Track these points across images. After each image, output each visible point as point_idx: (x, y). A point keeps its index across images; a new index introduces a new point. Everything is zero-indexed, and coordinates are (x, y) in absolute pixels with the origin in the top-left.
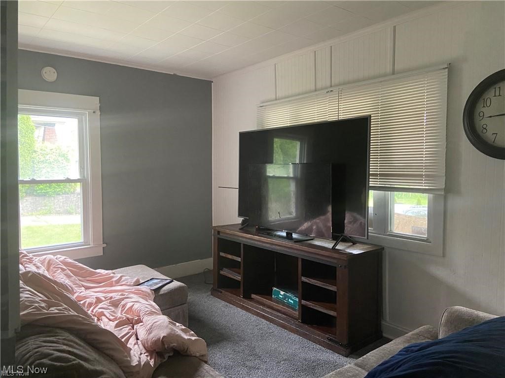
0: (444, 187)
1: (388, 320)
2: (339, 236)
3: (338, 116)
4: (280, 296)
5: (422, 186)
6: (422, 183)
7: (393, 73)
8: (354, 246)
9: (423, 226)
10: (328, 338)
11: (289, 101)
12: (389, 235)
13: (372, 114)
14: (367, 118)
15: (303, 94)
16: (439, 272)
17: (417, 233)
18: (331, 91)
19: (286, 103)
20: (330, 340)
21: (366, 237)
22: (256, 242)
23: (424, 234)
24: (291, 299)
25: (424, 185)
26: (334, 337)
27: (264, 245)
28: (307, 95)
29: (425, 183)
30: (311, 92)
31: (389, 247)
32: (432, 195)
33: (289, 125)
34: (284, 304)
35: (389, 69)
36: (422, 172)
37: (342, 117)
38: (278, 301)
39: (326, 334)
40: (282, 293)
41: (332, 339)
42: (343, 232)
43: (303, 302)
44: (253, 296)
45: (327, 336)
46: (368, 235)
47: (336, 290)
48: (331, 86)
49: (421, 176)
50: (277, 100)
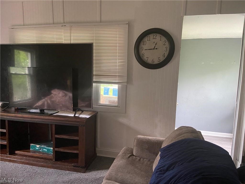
0: (126, 81)
1: (99, 147)
2: (76, 109)
3: (70, 41)
4: (36, 148)
5: (116, 81)
6: (116, 79)
7: (101, 22)
8: (83, 113)
9: (116, 100)
10: (73, 166)
11: (35, 27)
12: (100, 105)
13: (94, 42)
14: (91, 44)
15: (44, 24)
16: (123, 120)
17: (112, 103)
18: (65, 26)
19: (33, 29)
20: (75, 166)
21: (92, 108)
22: (19, 118)
23: (116, 104)
24: (45, 149)
25: (117, 80)
26: (76, 164)
27: (25, 119)
28: (47, 26)
29: (118, 79)
30: (50, 24)
31: (99, 111)
32: (121, 85)
33: (35, 43)
34: (39, 152)
35: (98, 19)
36: (117, 74)
37: (72, 42)
38: (35, 152)
39: (72, 164)
40: (38, 146)
41: (76, 166)
42: (77, 106)
43: (57, 149)
44: (17, 152)
45: (73, 165)
46: (93, 106)
47: (78, 139)
48: (64, 23)
49: (116, 76)
50: (25, 26)
